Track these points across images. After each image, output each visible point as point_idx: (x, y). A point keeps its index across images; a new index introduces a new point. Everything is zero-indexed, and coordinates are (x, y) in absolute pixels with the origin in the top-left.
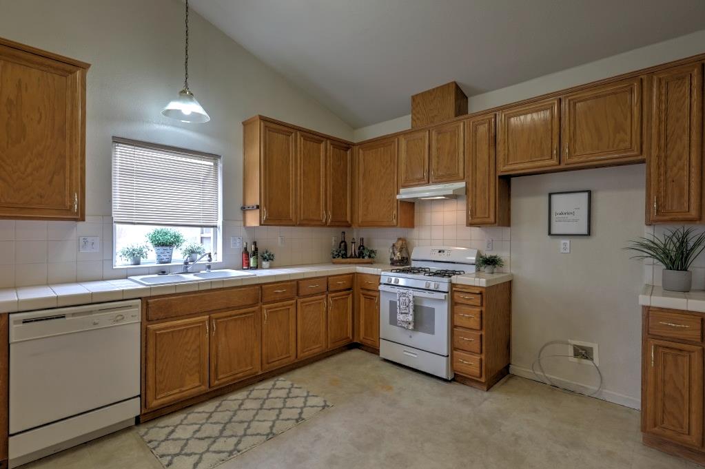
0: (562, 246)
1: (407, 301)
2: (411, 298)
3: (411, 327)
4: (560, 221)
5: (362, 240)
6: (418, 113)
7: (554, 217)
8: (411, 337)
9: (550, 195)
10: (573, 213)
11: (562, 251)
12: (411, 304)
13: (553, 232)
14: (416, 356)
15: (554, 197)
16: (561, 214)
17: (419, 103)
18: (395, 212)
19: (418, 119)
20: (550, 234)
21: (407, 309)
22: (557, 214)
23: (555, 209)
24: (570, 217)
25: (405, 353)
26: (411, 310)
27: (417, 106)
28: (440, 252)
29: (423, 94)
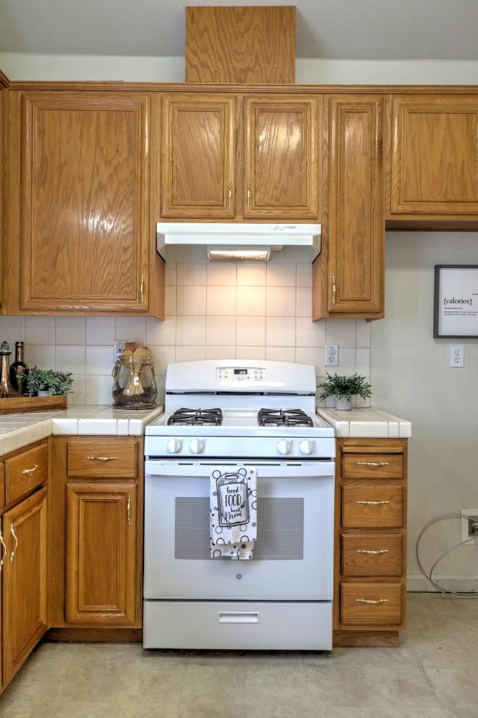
0: (453, 356)
1: (241, 493)
2: (253, 485)
3: (248, 554)
4: (450, 314)
5: (19, 346)
6: (205, 51)
7: (442, 307)
8: (239, 577)
9: (437, 268)
10: (469, 302)
11: (453, 364)
12: (252, 499)
13: (442, 332)
14: (254, 620)
15: (444, 273)
16: (453, 301)
17: (206, 30)
18: (144, 277)
19: (204, 65)
20: (436, 335)
21: (243, 510)
22: (446, 301)
23: (445, 293)
24: (466, 307)
25: (223, 620)
26: (253, 514)
27: (201, 35)
28: (237, 372)
29: (218, 11)
